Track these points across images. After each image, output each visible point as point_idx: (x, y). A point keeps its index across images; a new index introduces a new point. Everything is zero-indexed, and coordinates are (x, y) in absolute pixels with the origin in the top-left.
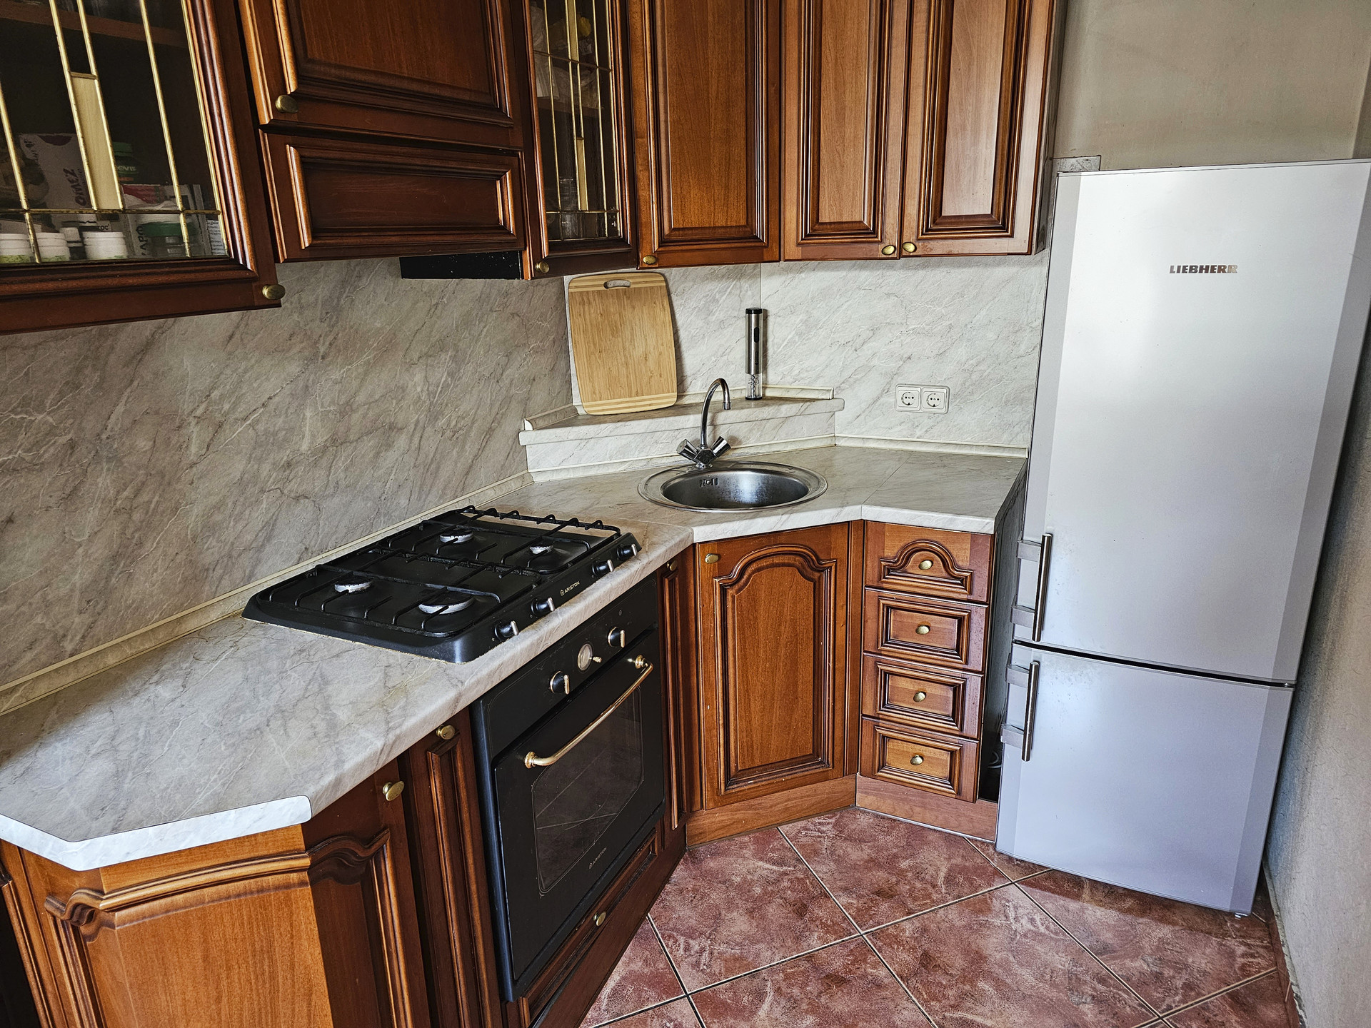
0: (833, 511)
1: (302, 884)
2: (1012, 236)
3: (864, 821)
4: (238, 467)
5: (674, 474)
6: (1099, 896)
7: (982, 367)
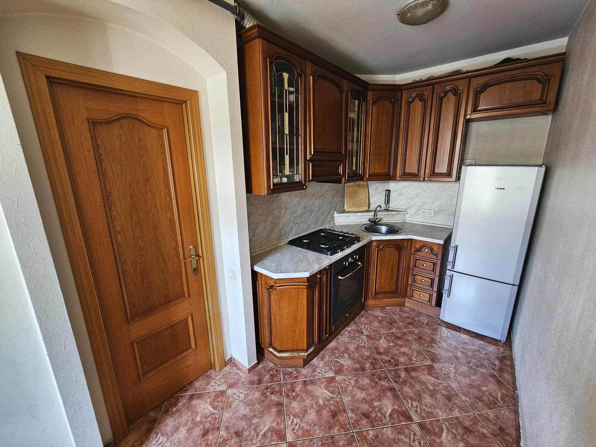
0: (405, 236)
1: (305, 288)
2: (451, 178)
3: (406, 309)
4: (288, 217)
5: (366, 225)
6: (465, 332)
7: (443, 206)
